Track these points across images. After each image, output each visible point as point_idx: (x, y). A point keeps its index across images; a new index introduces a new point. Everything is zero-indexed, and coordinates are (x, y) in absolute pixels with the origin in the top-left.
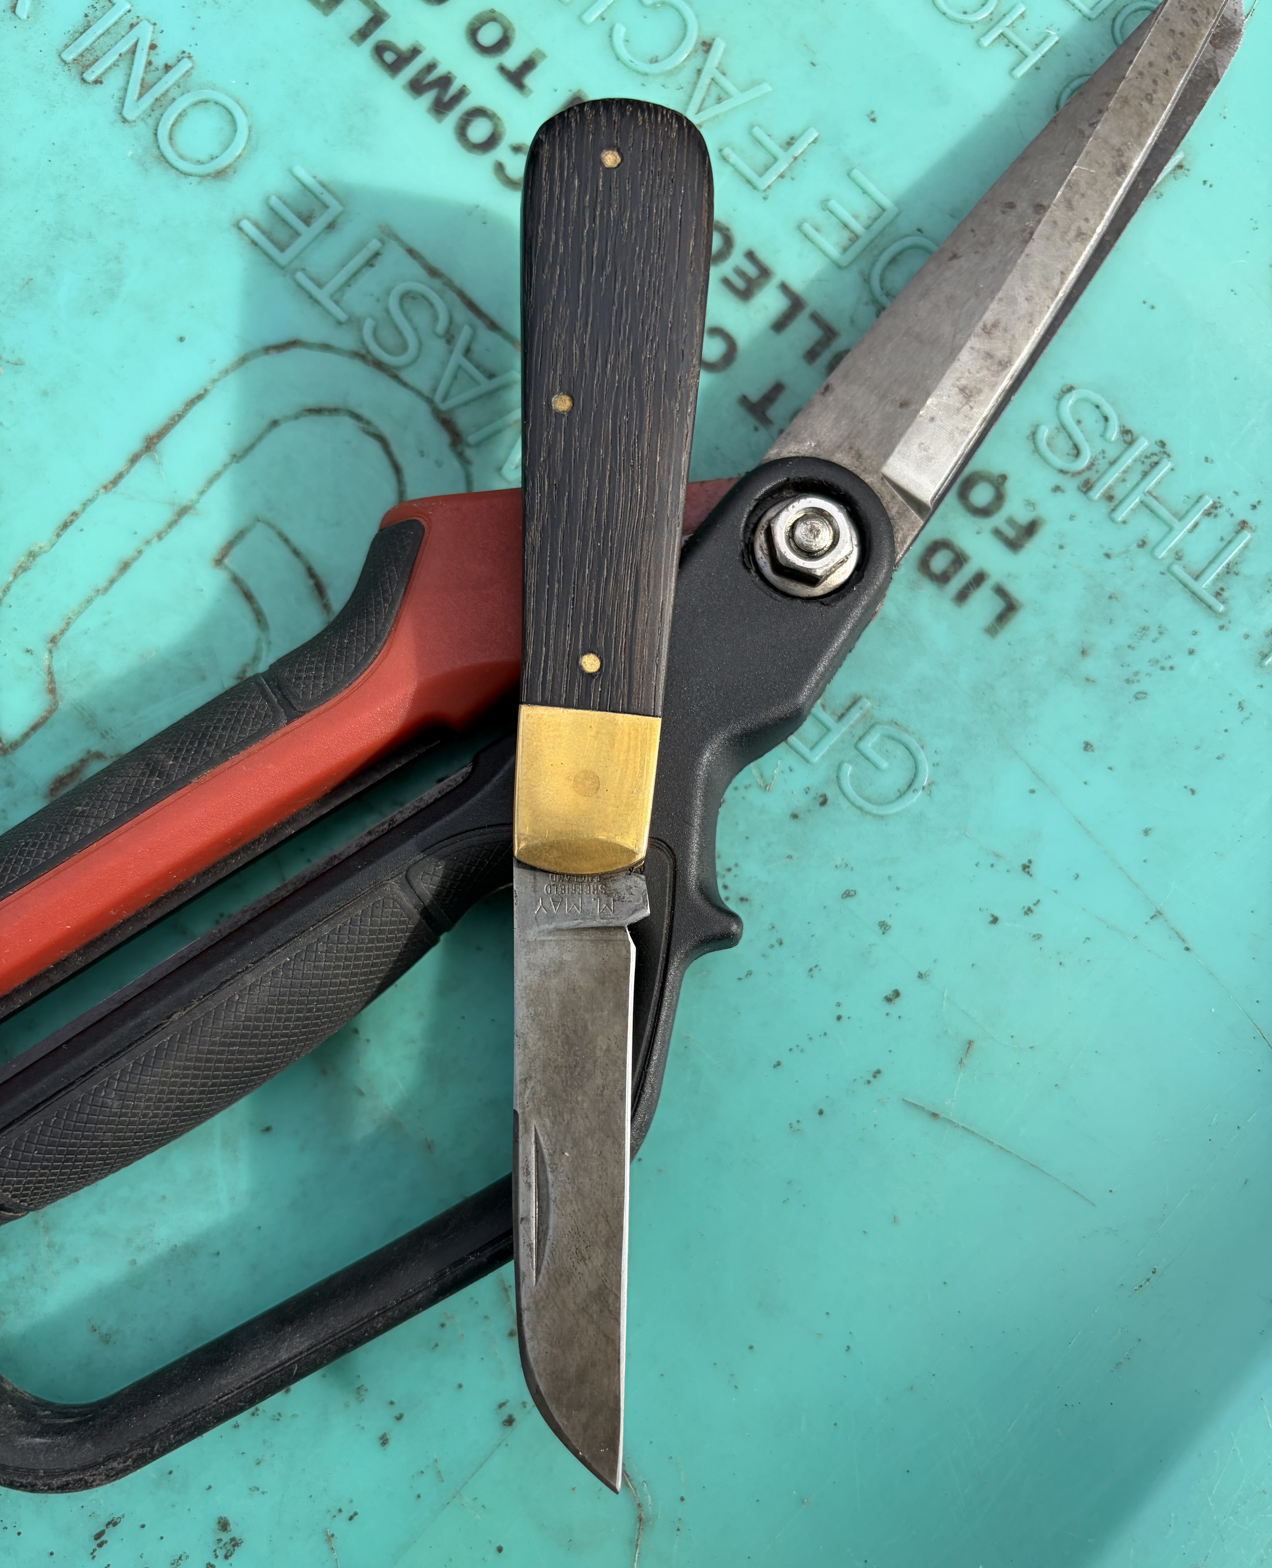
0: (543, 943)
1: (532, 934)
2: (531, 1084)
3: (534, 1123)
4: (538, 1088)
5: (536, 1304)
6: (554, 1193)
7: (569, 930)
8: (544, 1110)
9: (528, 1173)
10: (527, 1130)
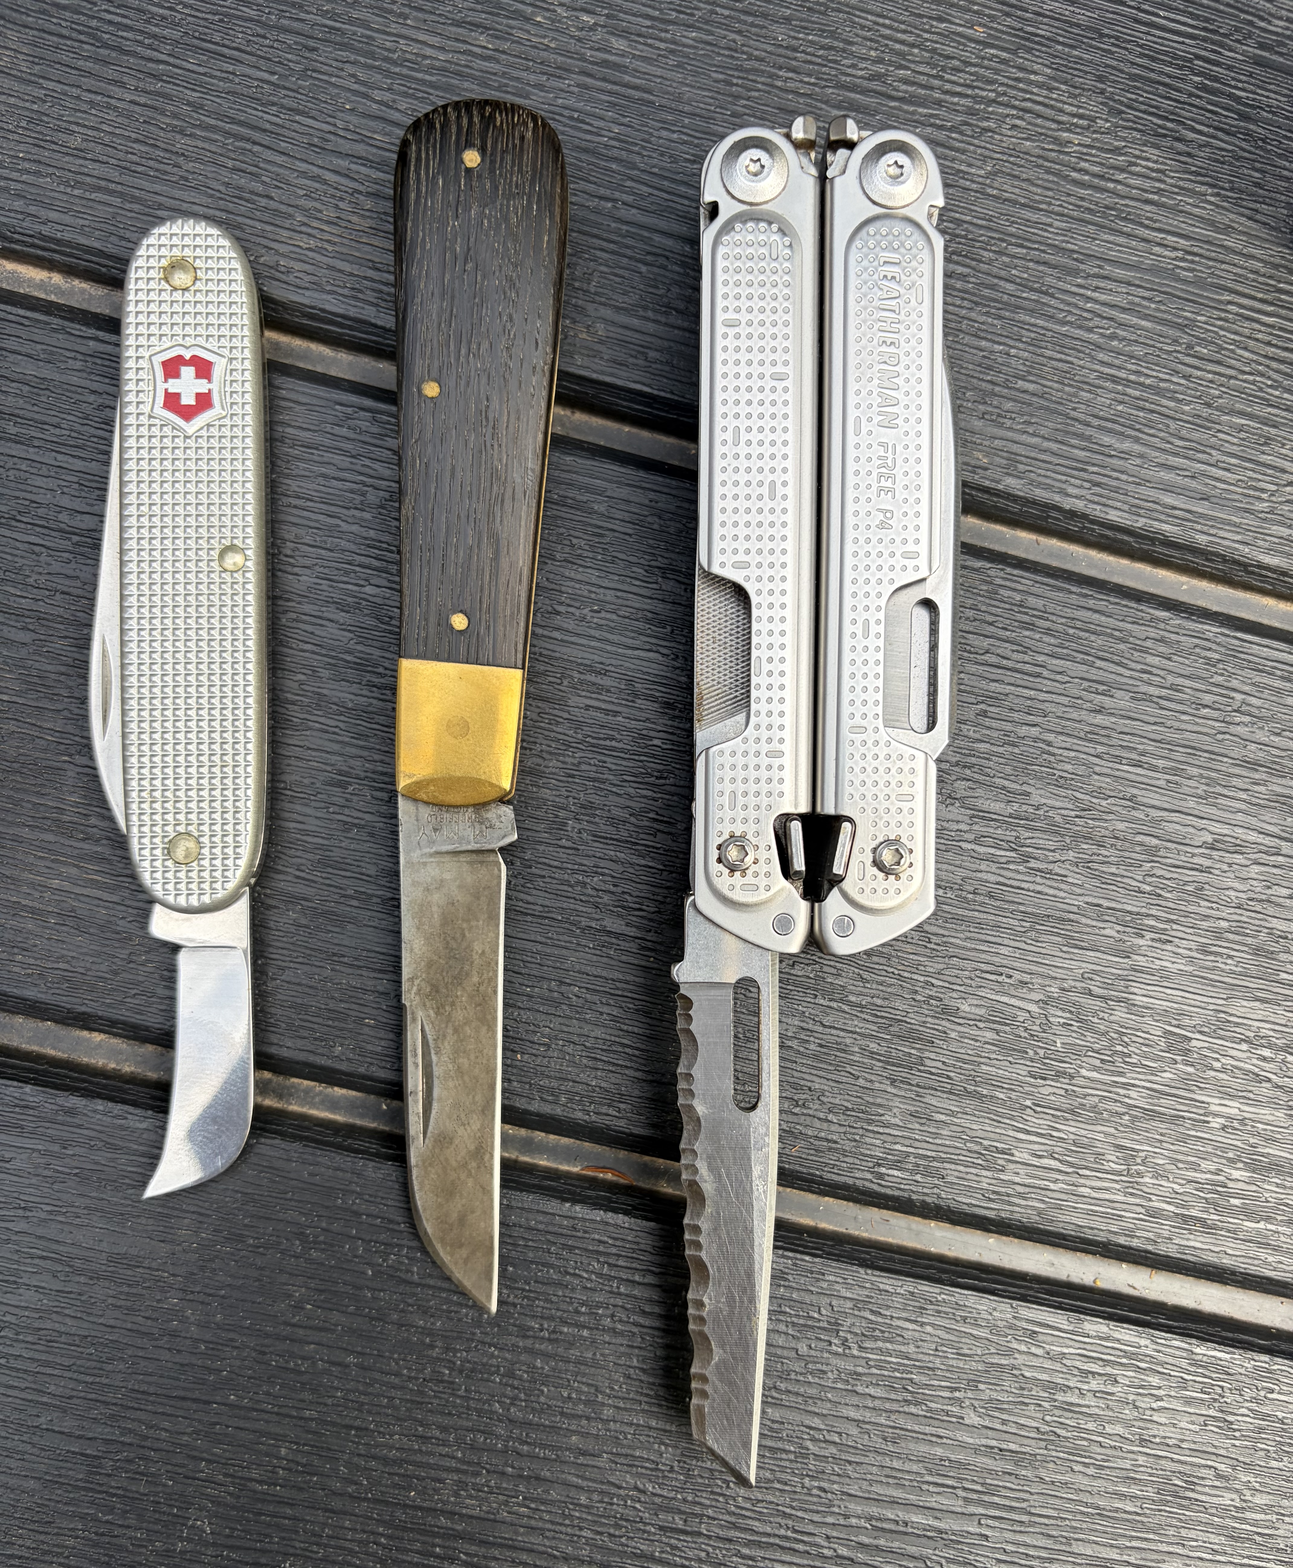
0: (425, 864)
1: (416, 855)
2: (416, 982)
3: (420, 1014)
4: (423, 984)
5: (424, 1162)
6: (437, 1071)
7: (448, 853)
8: (428, 1004)
9: (416, 1055)
10: (414, 1020)
